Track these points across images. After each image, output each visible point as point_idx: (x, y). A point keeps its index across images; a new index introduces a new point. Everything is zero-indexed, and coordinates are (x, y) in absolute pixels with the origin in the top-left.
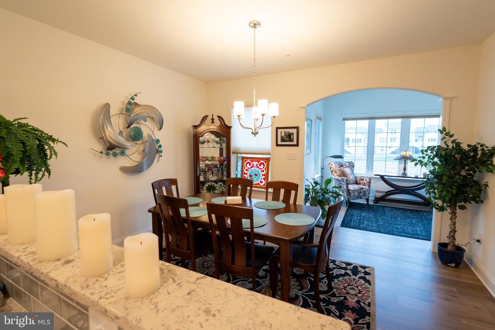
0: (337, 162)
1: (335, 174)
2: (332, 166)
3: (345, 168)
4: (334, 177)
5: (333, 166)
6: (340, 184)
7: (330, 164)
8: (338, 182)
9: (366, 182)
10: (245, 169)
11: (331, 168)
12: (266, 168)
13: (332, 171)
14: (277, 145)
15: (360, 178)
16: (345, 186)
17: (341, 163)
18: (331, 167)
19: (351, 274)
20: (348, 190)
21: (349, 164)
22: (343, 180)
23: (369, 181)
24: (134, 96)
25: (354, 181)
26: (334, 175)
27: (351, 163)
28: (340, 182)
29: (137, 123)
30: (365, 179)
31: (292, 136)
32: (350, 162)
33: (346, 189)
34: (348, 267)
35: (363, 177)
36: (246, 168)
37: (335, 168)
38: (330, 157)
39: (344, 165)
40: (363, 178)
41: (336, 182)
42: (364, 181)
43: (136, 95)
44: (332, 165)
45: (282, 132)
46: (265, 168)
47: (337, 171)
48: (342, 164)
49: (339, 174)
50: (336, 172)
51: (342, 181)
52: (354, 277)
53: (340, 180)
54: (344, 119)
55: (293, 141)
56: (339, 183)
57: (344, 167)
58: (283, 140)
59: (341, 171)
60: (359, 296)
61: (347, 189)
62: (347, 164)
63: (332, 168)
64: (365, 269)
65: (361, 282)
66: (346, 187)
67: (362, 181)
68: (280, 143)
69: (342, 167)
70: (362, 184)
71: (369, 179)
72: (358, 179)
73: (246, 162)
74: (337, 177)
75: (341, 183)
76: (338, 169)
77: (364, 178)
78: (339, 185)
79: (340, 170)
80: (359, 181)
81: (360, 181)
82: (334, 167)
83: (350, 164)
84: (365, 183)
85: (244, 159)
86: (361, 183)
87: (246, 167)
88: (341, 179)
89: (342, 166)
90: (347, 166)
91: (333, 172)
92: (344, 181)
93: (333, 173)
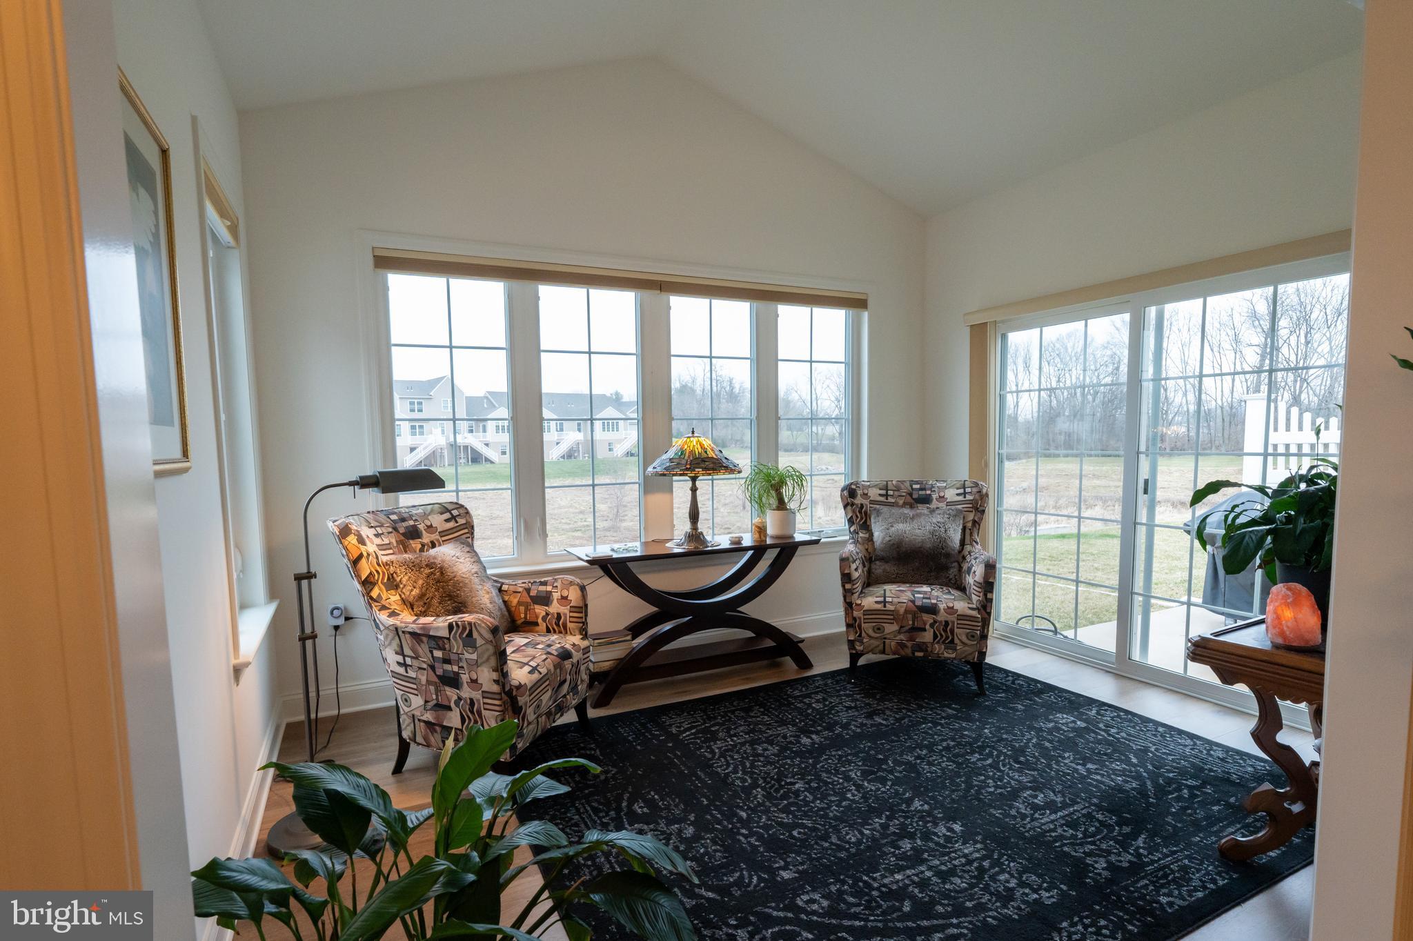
0: (382, 518)
1: (393, 598)
2: (363, 548)
3: (433, 546)
4: (391, 621)
5: (371, 548)
6: (447, 661)
7: (345, 531)
8: (423, 650)
9: (564, 610)
11: (356, 562)
13: (368, 583)
15: (528, 590)
16: (486, 676)
17: (403, 520)
18: (361, 556)
20: (509, 694)
21: (447, 516)
22: (470, 634)
23: (581, 604)
25: (503, 616)
26: (383, 608)
27: (455, 512)
28: (442, 648)
30: (556, 596)
32: (450, 507)
33: (496, 688)
35: (544, 584)
37: (385, 559)
38: (351, 484)
39: (421, 527)
40: (542, 588)
41: (407, 651)
42: (555, 608)
44: (361, 541)
47: (403, 577)
48: (411, 523)
49: (416, 592)
50: (392, 584)
51: (456, 646)
53: (445, 633)
56: (438, 654)
57: (426, 538)
59: (427, 571)
61: (503, 686)
62: (438, 521)
63: (364, 560)
66: (495, 676)
67: (540, 610)
69: (415, 544)
70: (543, 626)
71: (579, 592)
72: (514, 601)
74: (407, 619)
75: (453, 657)
76: (404, 563)
77: (549, 588)
78: (433, 668)
79: (414, 566)
80: (522, 609)
81: (527, 609)
82: (376, 549)
83: (453, 518)
84: (559, 615)
86: (540, 620)
88: (451, 627)
89: (414, 533)
90: (442, 534)
91: (374, 584)
92: (480, 642)
93: (375, 594)
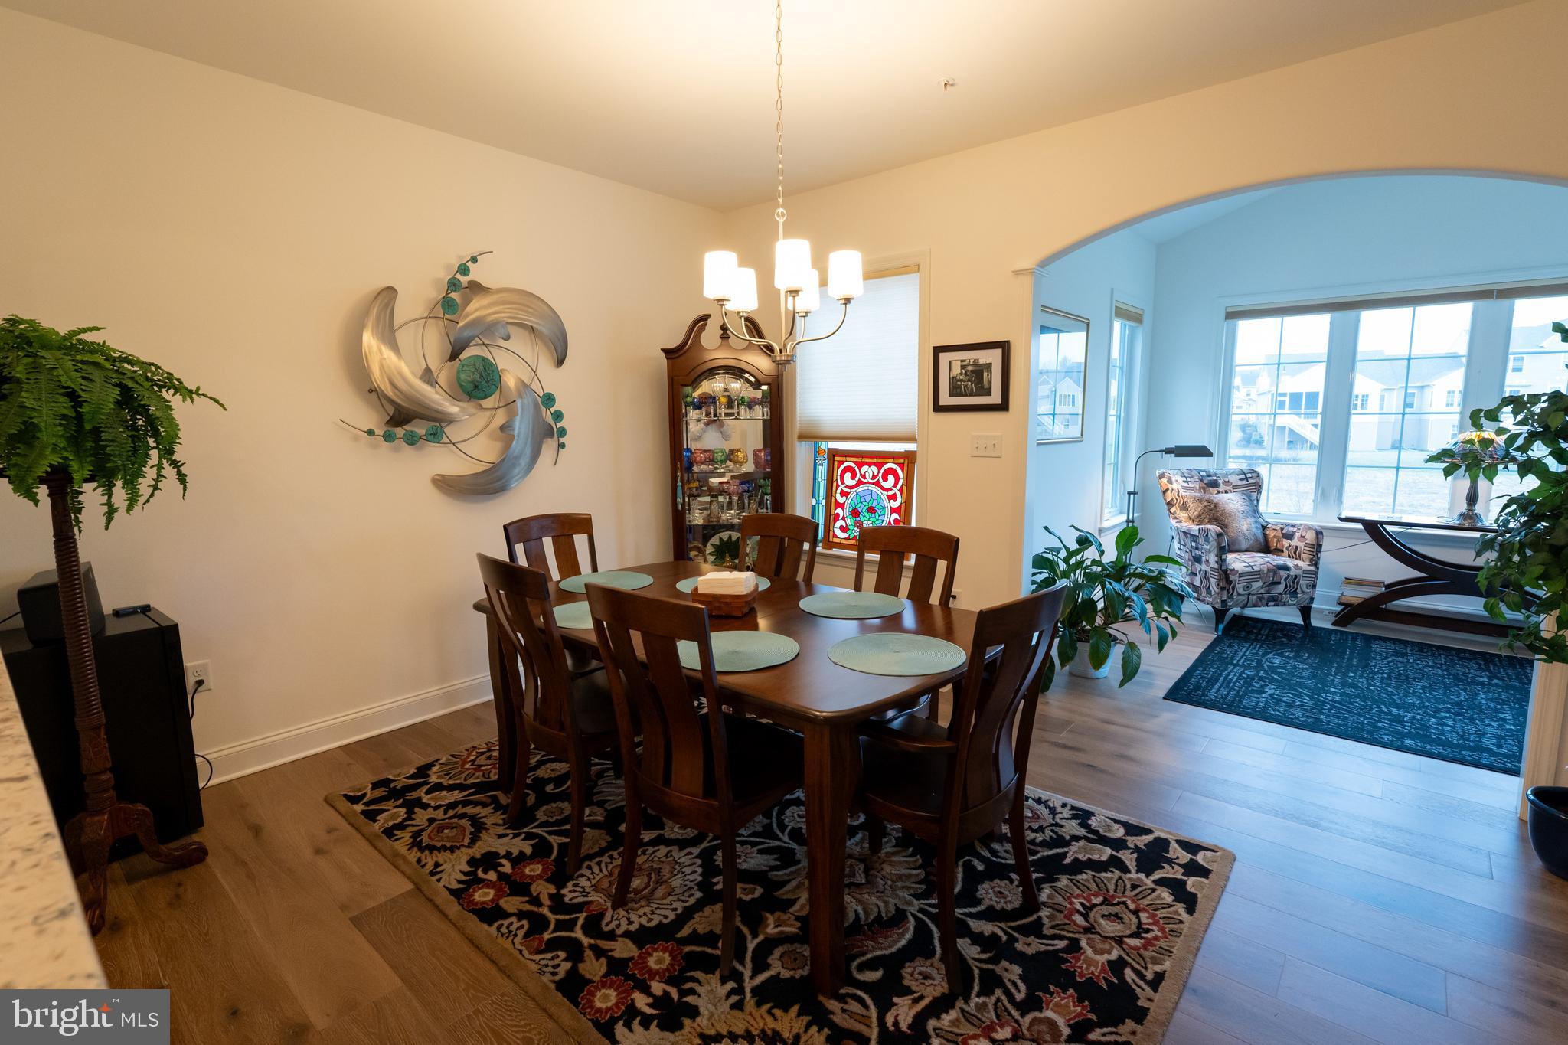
0: (1195, 473)
1: (1183, 515)
2: (1170, 486)
3: (1226, 492)
4: (1178, 525)
5: (1175, 486)
6: (1197, 549)
7: (1162, 476)
8: (1188, 541)
9: (1301, 545)
10: (839, 491)
11: (1165, 492)
12: (905, 488)
13: (1170, 504)
14: (938, 408)
15: (1282, 529)
16: (1213, 558)
17: (1209, 476)
18: (1168, 489)
19: (1132, 865)
20: (1225, 572)
21: (1243, 476)
22: (1207, 535)
23: (1314, 542)
24: (469, 264)
25: (1257, 539)
26: (1176, 518)
27: (1249, 475)
28: (1195, 541)
29: (484, 344)
30: (1298, 535)
31: (985, 374)
32: (1245, 471)
33: (1216, 566)
34: (1131, 841)
35: (1293, 526)
36: (842, 487)
37: (1184, 494)
38: (1161, 451)
39: (1221, 481)
40: (1291, 529)
41: (1182, 542)
42: (1295, 542)
43: (474, 260)
44: (1170, 481)
45: (954, 363)
46: (899, 486)
47: (1191, 505)
48: (1215, 478)
49: (1196, 513)
50: (1184, 507)
51: (1201, 540)
52: (1142, 875)
53: (1196, 533)
54: (1233, 315)
55: (989, 394)
56: (1194, 544)
57: (1222, 488)
58: (955, 391)
59: (1206, 503)
60: (1129, 946)
61: (1221, 566)
62: (1235, 480)
63: (1169, 492)
64: (1195, 853)
65: (1159, 897)
66: (1216, 559)
67: (1286, 543)
68: (945, 399)
69: (1213, 490)
70: (1286, 553)
71: (1314, 535)
72: (1271, 534)
73: (842, 467)
74: (1186, 525)
75: (1200, 547)
76: (1194, 497)
77: (1295, 529)
78: (1191, 551)
79: (1200, 500)
80: (1275, 540)
81: (1278, 541)
82: (1180, 488)
83: (1247, 479)
84: (1297, 547)
85: (837, 458)
86: (1285, 549)
87: (843, 483)
88: (1199, 530)
89: (1214, 484)
90: (1234, 487)
91: (1173, 505)
92: (1211, 539)
93: (1172, 510)
